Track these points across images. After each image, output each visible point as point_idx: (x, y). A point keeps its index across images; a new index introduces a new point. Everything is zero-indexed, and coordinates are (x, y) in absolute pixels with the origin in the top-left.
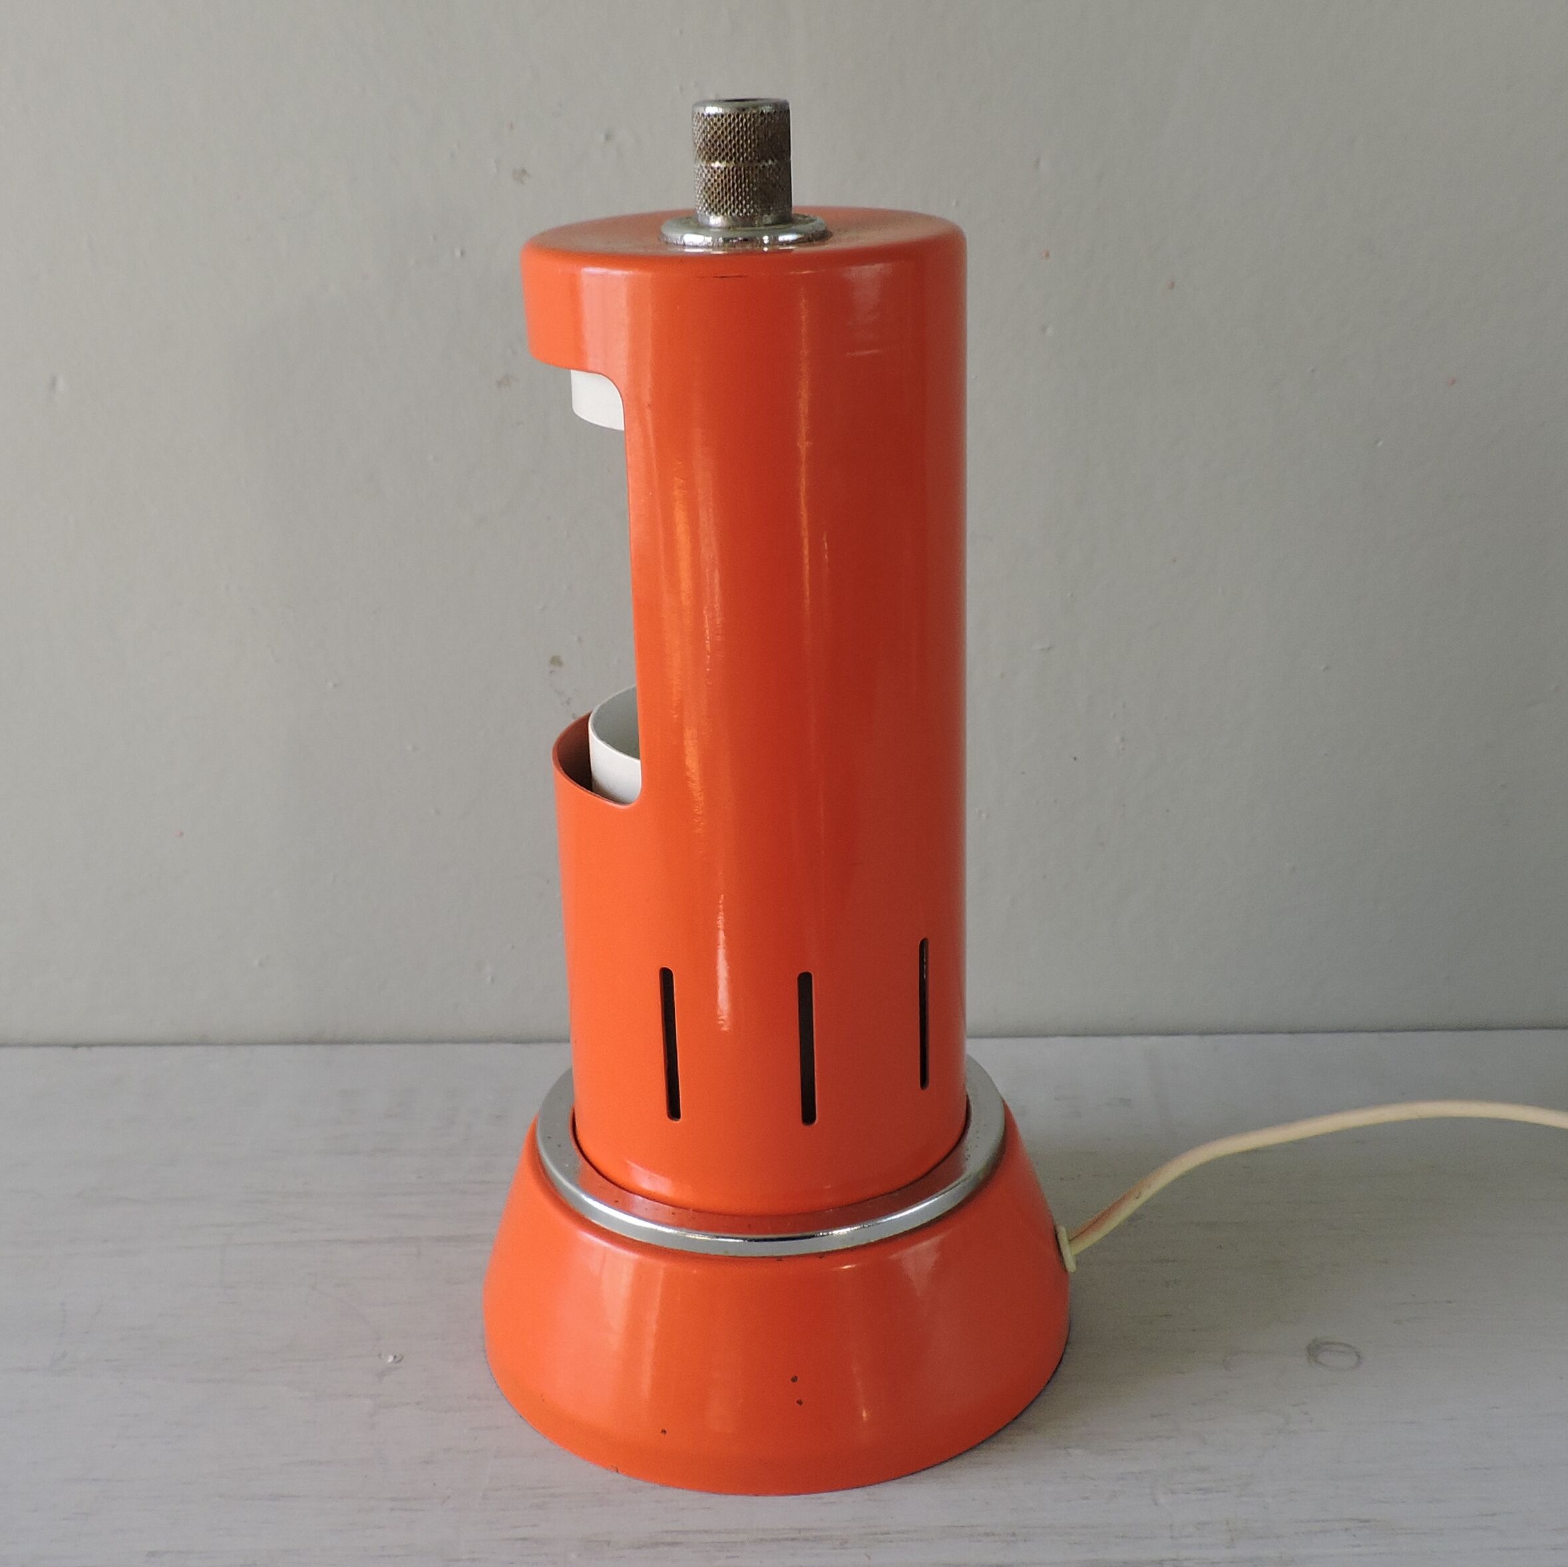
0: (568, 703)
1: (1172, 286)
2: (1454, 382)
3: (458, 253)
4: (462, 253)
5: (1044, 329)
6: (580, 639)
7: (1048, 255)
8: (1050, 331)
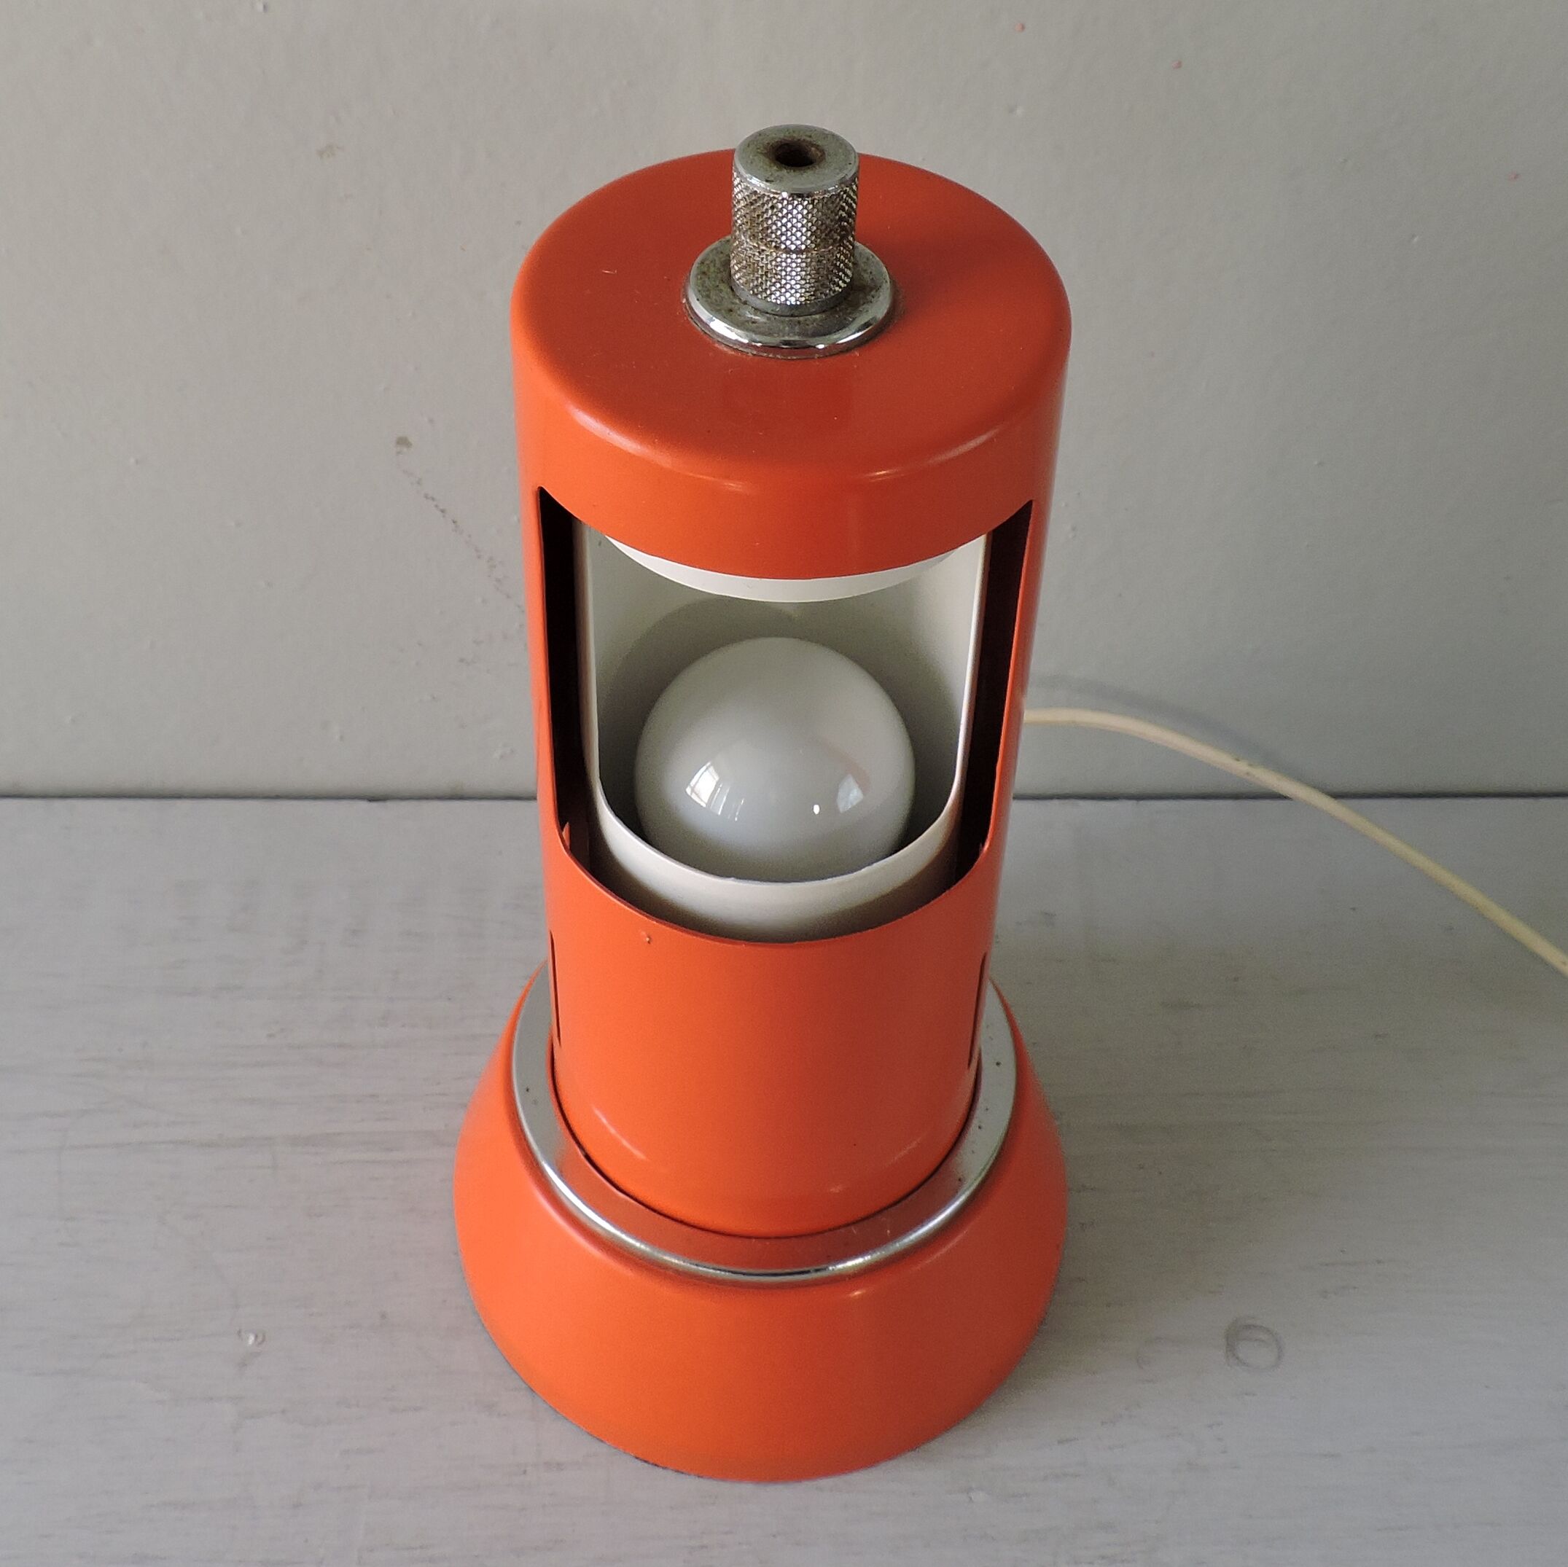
0: (419, 483)
1: (1179, 65)
2: (1517, 176)
3: (260, 7)
4: (265, 7)
5: (1012, 110)
6: (431, 421)
7: (1023, 28)
8: (1019, 111)
